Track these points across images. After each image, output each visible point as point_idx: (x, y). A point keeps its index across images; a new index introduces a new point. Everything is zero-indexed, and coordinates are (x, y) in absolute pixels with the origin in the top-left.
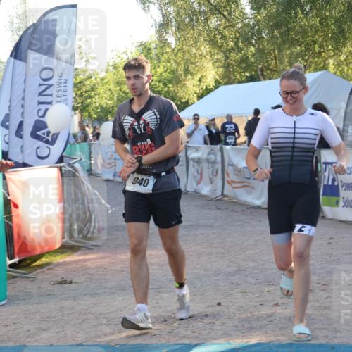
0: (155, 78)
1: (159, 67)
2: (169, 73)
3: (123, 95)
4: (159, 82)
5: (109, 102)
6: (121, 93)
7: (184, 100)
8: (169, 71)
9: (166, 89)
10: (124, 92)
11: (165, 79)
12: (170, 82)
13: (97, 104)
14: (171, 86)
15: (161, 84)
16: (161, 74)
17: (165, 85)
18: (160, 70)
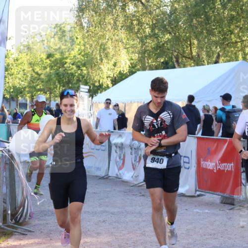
0: (68, 61)
1: (73, 49)
2: (83, 56)
3: (36, 76)
4: (73, 64)
5: (23, 83)
6: (34, 74)
7: (97, 84)
8: (83, 53)
9: (79, 72)
10: (37, 73)
11: (79, 61)
12: (84, 65)
13: (11, 85)
14: (84, 68)
15: (74, 67)
16: (75, 56)
17: (78, 67)
18: (74, 53)
